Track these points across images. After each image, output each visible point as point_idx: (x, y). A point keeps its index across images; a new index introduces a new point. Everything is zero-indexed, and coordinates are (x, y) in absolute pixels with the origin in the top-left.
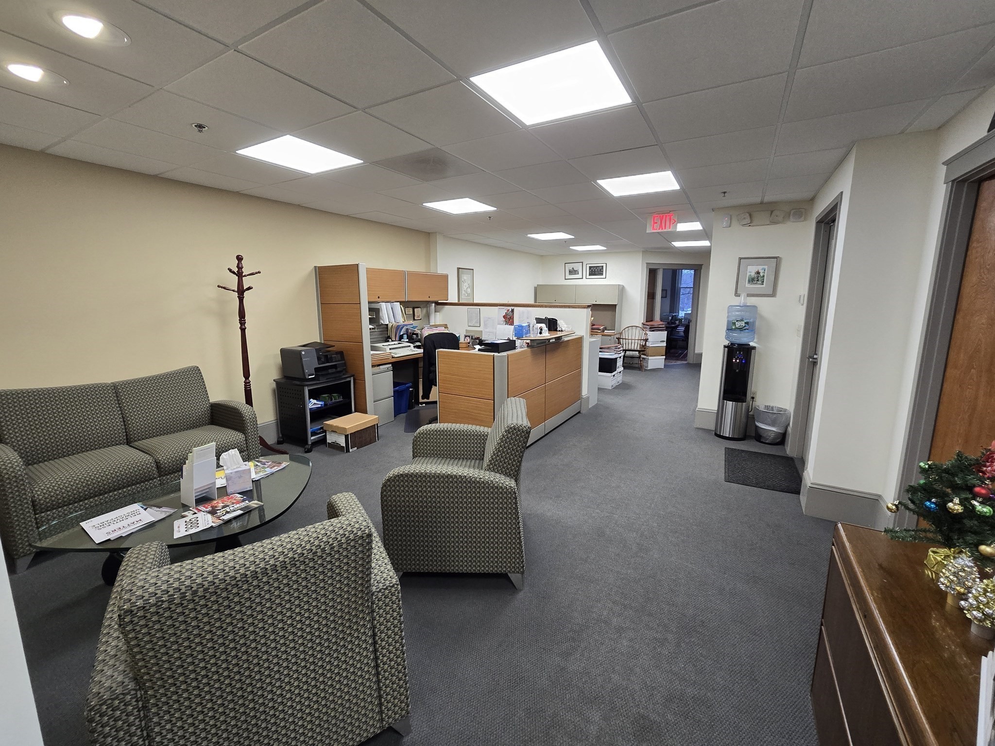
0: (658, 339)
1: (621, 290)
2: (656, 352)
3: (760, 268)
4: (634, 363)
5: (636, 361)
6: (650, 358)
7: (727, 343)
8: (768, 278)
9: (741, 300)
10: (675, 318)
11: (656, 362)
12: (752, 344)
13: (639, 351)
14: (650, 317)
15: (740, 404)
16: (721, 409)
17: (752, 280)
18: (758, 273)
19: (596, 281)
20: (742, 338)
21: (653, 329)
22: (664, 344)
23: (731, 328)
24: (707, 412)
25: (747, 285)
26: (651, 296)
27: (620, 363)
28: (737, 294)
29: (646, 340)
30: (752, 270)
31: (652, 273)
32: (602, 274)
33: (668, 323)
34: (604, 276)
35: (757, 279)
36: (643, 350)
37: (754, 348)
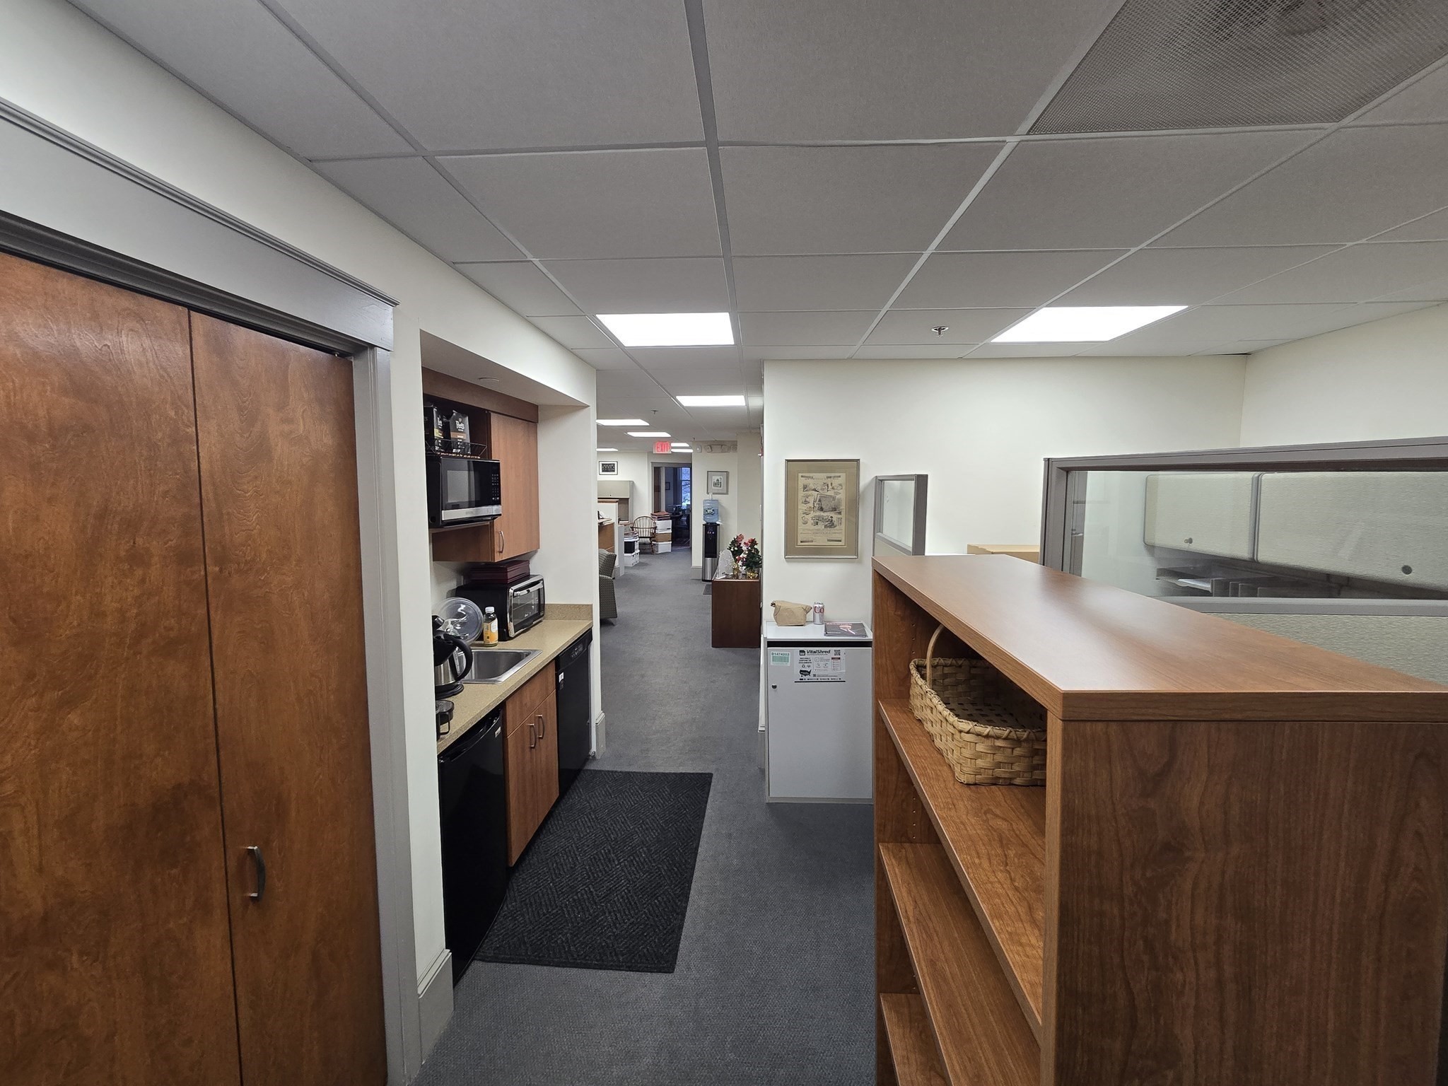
0: (665, 527)
1: (632, 484)
2: (664, 538)
3: (718, 478)
4: (648, 549)
5: (648, 547)
6: (659, 543)
7: (705, 523)
8: (724, 484)
9: (710, 497)
10: (679, 509)
11: (664, 546)
12: (718, 523)
13: (650, 538)
14: (657, 508)
15: (714, 559)
16: (704, 563)
17: (715, 484)
18: (718, 480)
19: (608, 477)
20: (711, 519)
21: (660, 518)
22: (670, 531)
23: (706, 513)
24: (697, 568)
25: (713, 487)
26: (657, 489)
27: (637, 546)
28: (708, 493)
29: (655, 528)
30: (715, 478)
31: (657, 471)
32: (614, 471)
33: (673, 514)
34: (616, 473)
35: (717, 484)
36: (653, 537)
37: (719, 525)
